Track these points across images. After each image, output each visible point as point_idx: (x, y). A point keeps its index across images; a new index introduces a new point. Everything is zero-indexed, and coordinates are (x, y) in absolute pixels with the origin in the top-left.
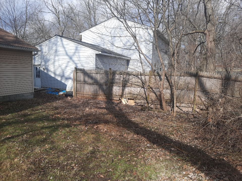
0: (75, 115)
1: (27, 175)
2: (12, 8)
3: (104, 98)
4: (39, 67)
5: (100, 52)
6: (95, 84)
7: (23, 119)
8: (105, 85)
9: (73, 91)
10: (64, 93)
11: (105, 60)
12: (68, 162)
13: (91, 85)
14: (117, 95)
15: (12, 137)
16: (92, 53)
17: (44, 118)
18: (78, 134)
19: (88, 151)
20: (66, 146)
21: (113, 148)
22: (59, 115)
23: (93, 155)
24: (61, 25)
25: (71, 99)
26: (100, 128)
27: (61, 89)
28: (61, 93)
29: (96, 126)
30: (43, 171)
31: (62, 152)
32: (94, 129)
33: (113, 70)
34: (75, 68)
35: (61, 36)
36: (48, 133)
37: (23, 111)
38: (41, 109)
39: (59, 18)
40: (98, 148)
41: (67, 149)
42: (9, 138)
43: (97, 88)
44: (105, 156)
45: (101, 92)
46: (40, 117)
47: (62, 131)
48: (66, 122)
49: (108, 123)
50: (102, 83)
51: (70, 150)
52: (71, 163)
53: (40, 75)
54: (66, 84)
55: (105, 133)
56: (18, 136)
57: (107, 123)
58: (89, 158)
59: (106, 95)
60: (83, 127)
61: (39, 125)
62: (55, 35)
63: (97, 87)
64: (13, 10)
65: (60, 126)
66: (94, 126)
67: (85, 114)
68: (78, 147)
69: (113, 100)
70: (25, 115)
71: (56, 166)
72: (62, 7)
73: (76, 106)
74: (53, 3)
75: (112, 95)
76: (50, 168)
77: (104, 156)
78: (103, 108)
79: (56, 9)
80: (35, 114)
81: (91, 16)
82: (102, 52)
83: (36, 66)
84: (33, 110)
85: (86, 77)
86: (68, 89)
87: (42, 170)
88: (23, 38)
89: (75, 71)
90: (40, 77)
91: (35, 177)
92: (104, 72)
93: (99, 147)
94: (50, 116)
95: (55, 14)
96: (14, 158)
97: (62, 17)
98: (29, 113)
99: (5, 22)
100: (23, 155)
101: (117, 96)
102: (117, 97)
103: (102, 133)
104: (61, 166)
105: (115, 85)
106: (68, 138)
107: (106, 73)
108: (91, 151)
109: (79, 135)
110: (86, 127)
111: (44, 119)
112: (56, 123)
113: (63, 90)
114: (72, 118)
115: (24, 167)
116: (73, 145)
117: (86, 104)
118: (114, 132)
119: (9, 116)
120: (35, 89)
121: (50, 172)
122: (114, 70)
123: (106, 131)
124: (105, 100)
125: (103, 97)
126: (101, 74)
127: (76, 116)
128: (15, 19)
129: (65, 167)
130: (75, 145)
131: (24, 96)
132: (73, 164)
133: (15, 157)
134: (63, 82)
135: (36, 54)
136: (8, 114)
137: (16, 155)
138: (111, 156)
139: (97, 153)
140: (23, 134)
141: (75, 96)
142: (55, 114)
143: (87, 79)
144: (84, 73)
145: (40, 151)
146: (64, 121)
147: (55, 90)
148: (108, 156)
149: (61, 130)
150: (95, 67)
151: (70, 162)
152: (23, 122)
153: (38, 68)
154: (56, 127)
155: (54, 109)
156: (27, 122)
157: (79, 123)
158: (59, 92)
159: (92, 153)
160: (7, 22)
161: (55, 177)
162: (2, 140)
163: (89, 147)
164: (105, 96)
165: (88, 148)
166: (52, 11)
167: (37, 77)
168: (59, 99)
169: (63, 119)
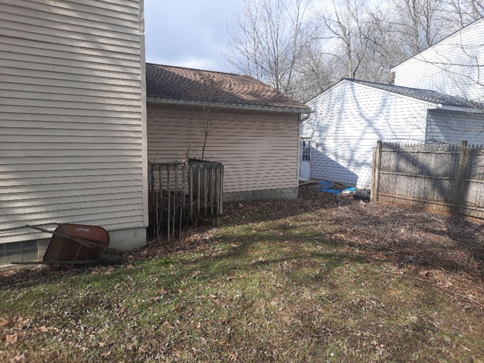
0: (376, 240)
1: (290, 335)
2: (274, 41)
3: (445, 210)
4: (309, 142)
5: (440, 106)
6: (422, 176)
7: (282, 234)
8: (449, 180)
9: (370, 190)
10: (352, 193)
11: (454, 123)
12: (365, 334)
13: (413, 178)
14: (481, 206)
15: (266, 263)
16: (421, 108)
17: (316, 236)
18: (382, 281)
19: (407, 323)
20: (358, 300)
21: (472, 330)
22: (343, 236)
23: (419, 334)
24: (353, 57)
25: (365, 205)
26: (436, 277)
27: (346, 184)
28: (347, 192)
29: (426, 272)
30: (317, 336)
31: (350, 309)
32: (421, 276)
33: (471, 146)
34: (378, 141)
35: (353, 80)
36: (323, 266)
37: (281, 220)
38: (311, 220)
39: (349, 45)
40: (431, 322)
41: (361, 306)
42: (262, 263)
43: (427, 187)
44: (448, 344)
45: (435, 195)
46: (309, 235)
47: (349, 267)
48: (358, 251)
49: (457, 269)
50: (440, 176)
51: (367, 309)
52: (369, 337)
53: (309, 156)
54: (357, 174)
55: (448, 292)
56: (274, 261)
57: (453, 268)
58: (410, 338)
59: (449, 203)
60: (394, 269)
61: (308, 248)
62: (342, 80)
63: (428, 183)
64: (275, 44)
65: (345, 256)
66: (419, 269)
67: (397, 241)
68: (383, 308)
69: (469, 216)
70: (285, 227)
71: (339, 334)
72: (357, 22)
73: (377, 222)
74: (340, 17)
75: (466, 205)
76: (329, 335)
77: (446, 344)
78: (441, 233)
79: (344, 28)
80: (301, 226)
81: (420, 28)
82: (443, 104)
83: (304, 140)
84: (296, 220)
85: (402, 161)
86: (360, 185)
87: (315, 335)
88: (286, 91)
89: (378, 149)
90: (309, 160)
91: (304, 343)
92: (449, 150)
93: (433, 321)
94: (327, 235)
95: (342, 38)
96: (270, 300)
97: (355, 42)
98: (291, 225)
99: (262, 68)
100: (283, 298)
101: (479, 207)
102: (478, 209)
103: (441, 289)
104: (349, 337)
105: (475, 181)
106: (363, 284)
107: (453, 152)
108: (413, 323)
109: (385, 282)
110: (400, 268)
111: (316, 238)
112: (338, 251)
113: (350, 185)
114: (369, 244)
115: (286, 319)
116: (372, 301)
117: (399, 218)
118: (473, 295)
119: (261, 225)
120: (300, 182)
121: (331, 342)
122: (475, 146)
123: (450, 286)
124: (447, 215)
125: (442, 207)
126: (439, 153)
127: (378, 242)
128: (277, 59)
129: (359, 342)
130: (378, 302)
131: (283, 193)
132: (375, 341)
133: (272, 297)
134: (351, 170)
135: (306, 118)
136: (259, 222)
137: (274, 294)
138: (466, 349)
139: (429, 331)
140: (282, 260)
141: (375, 200)
142: (336, 232)
143: (403, 165)
144: (398, 152)
145: (310, 298)
146: (354, 248)
147: (335, 186)
148: (457, 346)
149: (347, 265)
150: (424, 140)
151: (367, 334)
152: (282, 239)
153: (307, 143)
154: (337, 258)
155: (334, 221)
156: (288, 239)
157: (384, 258)
158: (341, 190)
159: (417, 329)
160: (264, 67)
161: (339, 355)
162: (252, 264)
163: (410, 314)
164: (448, 205)
165: (407, 315)
166: (336, 34)
167: (303, 160)
168: (343, 204)
169: (351, 244)
